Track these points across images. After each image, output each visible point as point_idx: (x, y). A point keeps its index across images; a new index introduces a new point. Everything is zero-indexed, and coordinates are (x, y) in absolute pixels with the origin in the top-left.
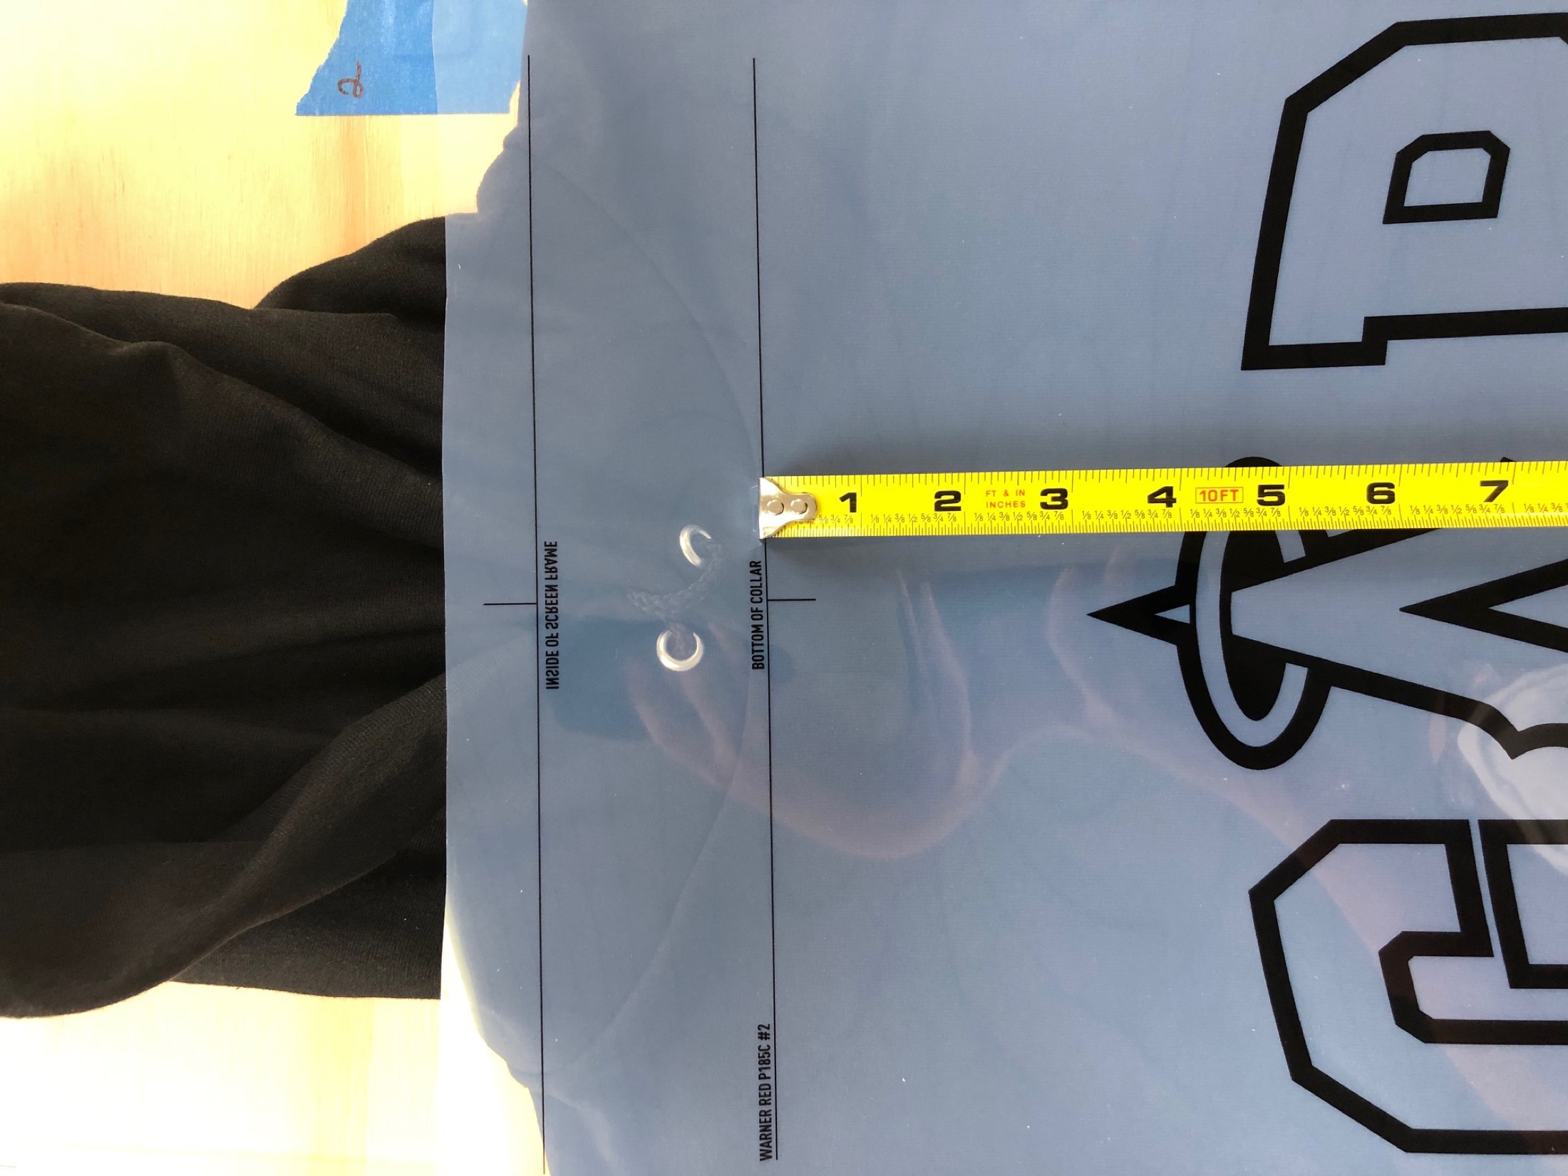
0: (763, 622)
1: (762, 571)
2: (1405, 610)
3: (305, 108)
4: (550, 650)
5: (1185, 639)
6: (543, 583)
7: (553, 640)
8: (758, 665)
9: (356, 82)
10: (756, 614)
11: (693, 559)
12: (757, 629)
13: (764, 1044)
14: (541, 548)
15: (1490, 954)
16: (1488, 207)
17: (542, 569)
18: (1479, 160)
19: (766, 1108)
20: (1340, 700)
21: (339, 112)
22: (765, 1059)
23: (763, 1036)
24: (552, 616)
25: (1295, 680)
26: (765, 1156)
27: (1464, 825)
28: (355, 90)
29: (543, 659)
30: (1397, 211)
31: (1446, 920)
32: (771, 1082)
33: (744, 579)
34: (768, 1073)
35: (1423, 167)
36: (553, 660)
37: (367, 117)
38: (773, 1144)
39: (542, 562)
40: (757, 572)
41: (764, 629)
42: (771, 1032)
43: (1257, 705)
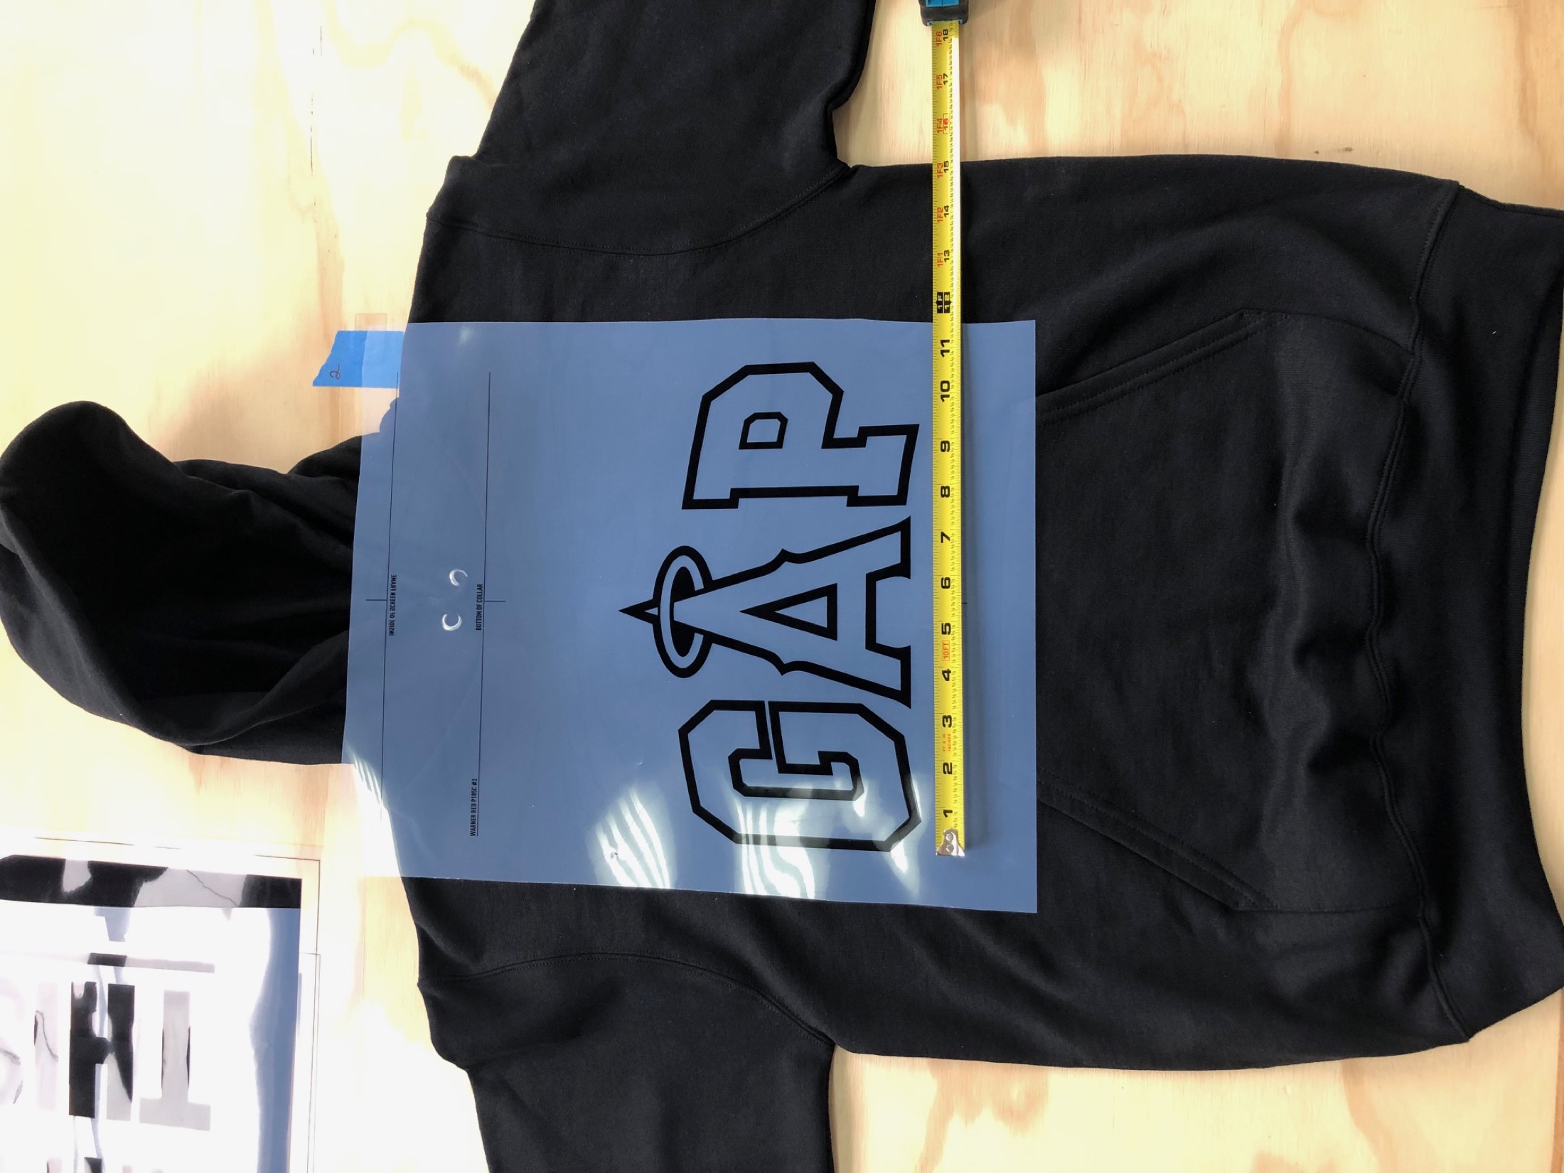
0: (482, 610)
1: (483, 589)
2: (742, 612)
3: (316, 383)
4: (391, 619)
5: (655, 621)
6: (390, 592)
7: (392, 616)
8: (478, 628)
9: (337, 373)
10: (479, 607)
11: (454, 582)
12: (479, 613)
13: (474, 787)
14: (390, 577)
15: (770, 757)
16: (779, 444)
17: (390, 586)
18: (776, 423)
19: (474, 814)
20: (716, 648)
21: (330, 385)
22: (474, 793)
23: (474, 784)
24: (392, 605)
25: (698, 640)
26: (473, 834)
27: (762, 703)
28: (336, 376)
29: (388, 622)
30: (744, 445)
31: (755, 744)
32: (477, 803)
33: (475, 592)
34: (476, 799)
35: (754, 426)
36: (392, 623)
37: (341, 388)
38: (476, 829)
39: (390, 583)
40: (480, 589)
41: (482, 613)
42: (477, 782)
43: (683, 650)
